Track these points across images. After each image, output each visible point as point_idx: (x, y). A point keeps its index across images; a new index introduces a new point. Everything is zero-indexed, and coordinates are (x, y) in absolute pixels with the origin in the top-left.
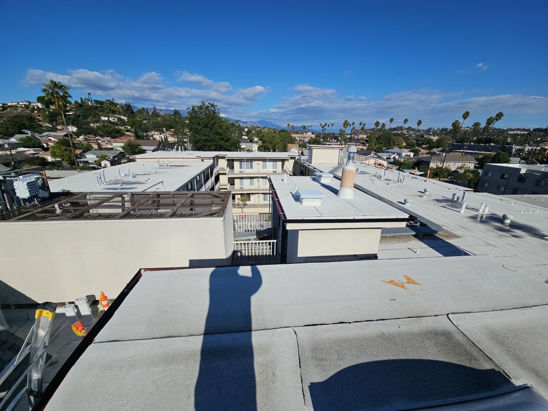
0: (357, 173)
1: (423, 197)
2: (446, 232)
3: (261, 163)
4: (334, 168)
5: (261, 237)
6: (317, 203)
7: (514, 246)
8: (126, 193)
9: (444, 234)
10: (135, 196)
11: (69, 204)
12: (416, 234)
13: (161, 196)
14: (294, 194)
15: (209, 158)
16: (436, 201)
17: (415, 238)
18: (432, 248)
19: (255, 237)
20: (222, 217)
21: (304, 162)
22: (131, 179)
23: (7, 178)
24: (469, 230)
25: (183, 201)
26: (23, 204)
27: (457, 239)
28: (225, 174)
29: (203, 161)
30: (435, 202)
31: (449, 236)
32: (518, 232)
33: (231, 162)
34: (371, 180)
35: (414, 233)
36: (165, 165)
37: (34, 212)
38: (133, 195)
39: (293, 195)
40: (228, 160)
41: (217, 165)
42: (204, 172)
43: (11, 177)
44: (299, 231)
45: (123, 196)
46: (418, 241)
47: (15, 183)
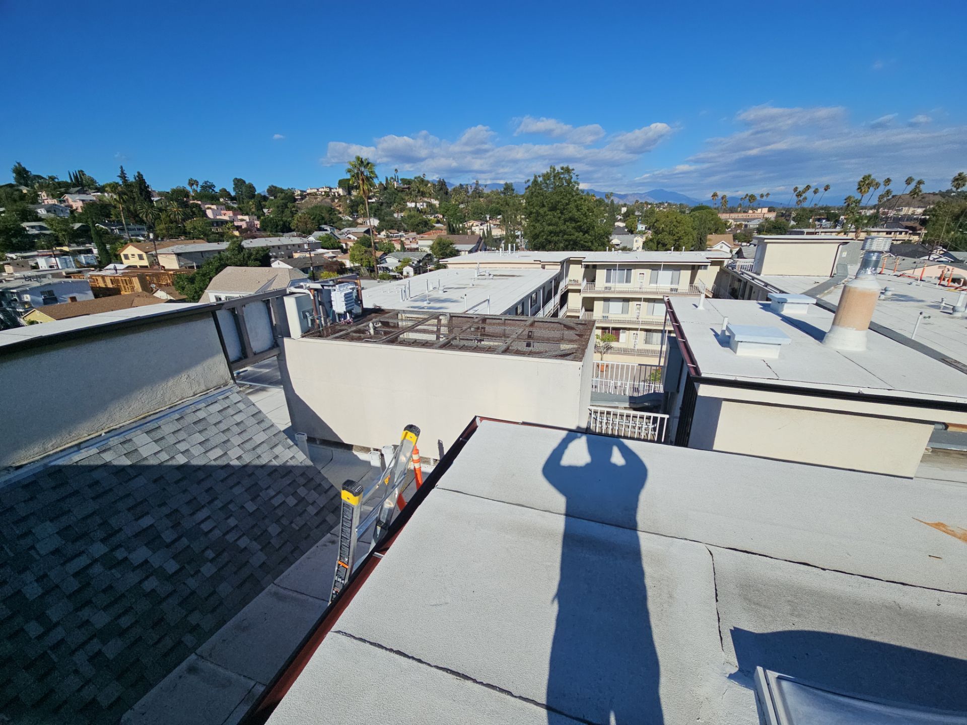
0: (883, 297)
3: (648, 272)
4: (817, 284)
5: (638, 406)
6: (771, 354)
8: (444, 314)
10: (454, 318)
11: (380, 324)
13: (487, 320)
14: (719, 333)
15: (555, 263)
19: (627, 405)
20: (581, 361)
21: (743, 271)
22: (440, 294)
23: (325, 288)
25: (520, 332)
26: (337, 321)
28: (579, 291)
29: (544, 268)
33: (591, 271)
34: (921, 317)
36: (487, 274)
37: (349, 331)
38: (452, 317)
39: (716, 335)
40: (587, 267)
41: (567, 275)
42: (544, 288)
43: (329, 286)
44: (723, 402)
45: (441, 317)
47: (333, 294)
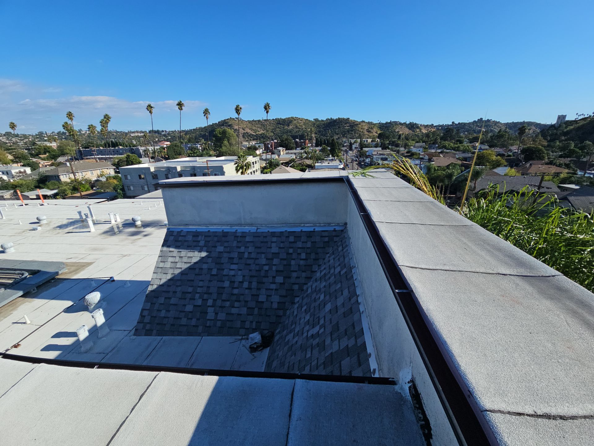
1: (37, 229)
2: (73, 266)
7: (145, 246)
9: (71, 270)
12: (23, 292)
16: (58, 228)
17: (27, 299)
18: (53, 299)
24: (101, 250)
27: (88, 268)
30: (58, 230)
31: (77, 270)
32: (148, 230)
35: (21, 293)
46: (30, 302)
